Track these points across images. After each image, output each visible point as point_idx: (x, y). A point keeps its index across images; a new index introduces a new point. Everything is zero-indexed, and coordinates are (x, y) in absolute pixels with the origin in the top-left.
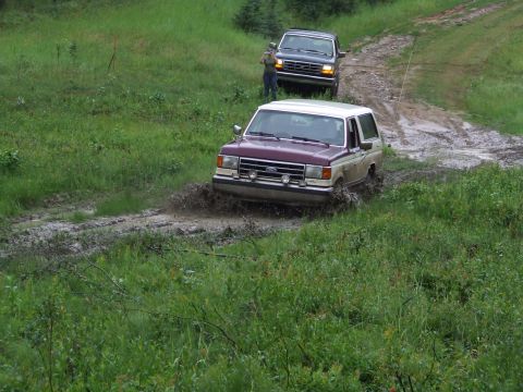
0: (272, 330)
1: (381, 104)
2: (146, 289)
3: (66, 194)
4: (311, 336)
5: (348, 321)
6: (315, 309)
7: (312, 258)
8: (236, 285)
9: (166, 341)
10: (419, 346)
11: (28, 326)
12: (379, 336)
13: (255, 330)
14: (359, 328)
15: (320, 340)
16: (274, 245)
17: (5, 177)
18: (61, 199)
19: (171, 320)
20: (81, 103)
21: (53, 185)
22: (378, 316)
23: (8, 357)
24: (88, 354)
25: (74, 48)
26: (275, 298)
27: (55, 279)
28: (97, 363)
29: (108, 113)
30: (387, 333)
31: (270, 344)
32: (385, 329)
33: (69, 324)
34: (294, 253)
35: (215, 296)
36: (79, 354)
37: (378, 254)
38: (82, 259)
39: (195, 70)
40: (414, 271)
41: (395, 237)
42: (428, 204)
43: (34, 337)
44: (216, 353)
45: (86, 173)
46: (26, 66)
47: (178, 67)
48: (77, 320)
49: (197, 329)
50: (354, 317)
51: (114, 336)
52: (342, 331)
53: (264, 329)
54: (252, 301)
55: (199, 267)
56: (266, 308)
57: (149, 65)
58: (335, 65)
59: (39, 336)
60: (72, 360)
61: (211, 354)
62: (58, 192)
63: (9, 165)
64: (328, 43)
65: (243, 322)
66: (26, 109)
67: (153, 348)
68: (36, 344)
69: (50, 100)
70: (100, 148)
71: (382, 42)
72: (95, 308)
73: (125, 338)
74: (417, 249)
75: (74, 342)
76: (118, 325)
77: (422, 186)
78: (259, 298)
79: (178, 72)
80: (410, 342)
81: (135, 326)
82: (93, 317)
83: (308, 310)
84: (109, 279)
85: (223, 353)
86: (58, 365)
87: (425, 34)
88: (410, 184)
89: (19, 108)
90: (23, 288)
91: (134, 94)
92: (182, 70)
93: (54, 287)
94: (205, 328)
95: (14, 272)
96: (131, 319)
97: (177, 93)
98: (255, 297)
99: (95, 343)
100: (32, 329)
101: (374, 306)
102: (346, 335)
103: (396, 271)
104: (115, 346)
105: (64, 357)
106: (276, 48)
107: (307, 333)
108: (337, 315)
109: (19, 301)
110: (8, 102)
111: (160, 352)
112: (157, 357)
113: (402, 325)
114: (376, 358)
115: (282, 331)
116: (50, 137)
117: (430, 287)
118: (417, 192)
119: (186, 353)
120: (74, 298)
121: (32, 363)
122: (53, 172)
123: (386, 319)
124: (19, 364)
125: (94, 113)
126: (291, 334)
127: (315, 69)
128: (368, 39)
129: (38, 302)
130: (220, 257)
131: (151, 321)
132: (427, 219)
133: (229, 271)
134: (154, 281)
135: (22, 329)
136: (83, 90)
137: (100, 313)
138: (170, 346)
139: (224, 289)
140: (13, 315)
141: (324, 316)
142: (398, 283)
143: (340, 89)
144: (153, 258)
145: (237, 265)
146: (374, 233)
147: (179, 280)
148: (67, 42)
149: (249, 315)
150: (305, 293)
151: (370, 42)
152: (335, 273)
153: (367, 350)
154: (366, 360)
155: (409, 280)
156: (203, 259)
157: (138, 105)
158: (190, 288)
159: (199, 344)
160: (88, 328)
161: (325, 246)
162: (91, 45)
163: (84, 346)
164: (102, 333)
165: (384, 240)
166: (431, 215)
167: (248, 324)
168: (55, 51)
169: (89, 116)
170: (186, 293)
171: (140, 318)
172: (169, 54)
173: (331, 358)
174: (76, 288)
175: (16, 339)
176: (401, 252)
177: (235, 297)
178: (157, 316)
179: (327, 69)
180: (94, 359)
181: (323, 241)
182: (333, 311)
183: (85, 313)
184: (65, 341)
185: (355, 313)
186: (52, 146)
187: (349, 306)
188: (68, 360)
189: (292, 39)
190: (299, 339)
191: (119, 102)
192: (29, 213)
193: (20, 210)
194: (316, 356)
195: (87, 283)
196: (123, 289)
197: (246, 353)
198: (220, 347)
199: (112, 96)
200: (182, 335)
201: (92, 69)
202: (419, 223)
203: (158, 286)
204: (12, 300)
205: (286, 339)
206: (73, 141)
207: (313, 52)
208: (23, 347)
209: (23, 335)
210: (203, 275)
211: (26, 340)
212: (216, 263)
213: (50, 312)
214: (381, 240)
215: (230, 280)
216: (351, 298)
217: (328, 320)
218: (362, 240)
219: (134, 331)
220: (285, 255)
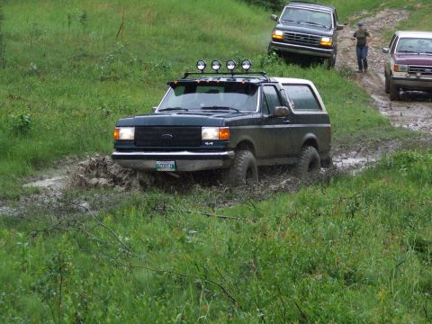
0: (270, 289)
1: (377, 75)
2: (151, 248)
3: (75, 156)
4: (307, 295)
5: (343, 281)
6: (311, 270)
7: (309, 221)
8: (236, 245)
9: (170, 298)
10: (411, 307)
11: (39, 281)
12: (373, 297)
13: (254, 288)
14: (353, 289)
15: (316, 299)
16: (273, 208)
17: (17, 139)
18: (71, 161)
19: (174, 277)
20: (90, 70)
21: (63, 148)
22: (371, 277)
23: (19, 310)
24: (95, 309)
25: (84, 17)
26: (274, 258)
27: (64, 237)
28: (104, 317)
29: (116, 79)
30: (380, 294)
31: (268, 302)
32: (379, 290)
33: (77, 279)
34: (291, 216)
35: (216, 256)
36: (86, 309)
37: (373, 218)
38: (90, 218)
39: (200, 40)
40: (407, 235)
41: (388, 202)
42: (421, 171)
43: (45, 291)
44: (217, 310)
45: (94, 137)
46: (38, 33)
47: (182, 36)
48: (85, 276)
49: (199, 287)
50: (349, 278)
51: (120, 291)
52: (337, 291)
53: (263, 288)
54: (252, 261)
55: (201, 228)
56: (265, 267)
57: (155, 35)
58: (333, 37)
59: (49, 290)
60: (79, 314)
61: (212, 311)
62: (67, 154)
63: (21, 127)
64: (327, 16)
65: (242, 281)
66: (38, 74)
67: (157, 303)
68: (47, 298)
69: (60, 67)
70: (108, 113)
71: (378, 16)
72: (102, 265)
73: (130, 295)
74: (410, 214)
75: (82, 297)
76: (124, 282)
77: (415, 154)
78: (259, 258)
79: (183, 42)
80: (403, 303)
81: (139, 282)
82: (99, 273)
83: (305, 271)
84: (116, 238)
85: (224, 310)
86: (66, 319)
87: (420, 8)
88: (404, 152)
89: (31, 73)
90: (34, 245)
91: (140, 61)
92: (187, 40)
93: (63, 244)
94: (206, 286)
95: (26, 229)
96: (136, 276)
97: (181, 61)
98: (254, 257)
99: (102, 298)
100: (42, 284)
101: (368, 268)
102: (341, 295)
103: (390, 236)
104: (120, 302)
105: (73, 310)
106: (276, 20)
107: (304, 293)
108: (333, 276)
109: (29, 257)
110: (21, 67)
111: (163, 307)
112: (161, 313)
113: (395, 287)
114: (370, 317)
115: (279, 290)
116: (60, 102)
117: (422, 251)
118: (410, 160)
119: (187, 309)
120: (83, 255)
121: (42, 315)
122: (63, 134)
123: (379, 280)
124: (29, 317)
125: (102, 80)
126: (289, 293)
127: (314, 40)
128: (365, 13)
129: (48, 258)
130: (221, 219)
131: (156, 278)
132: (420, 186)
133: (229, 232)
134: (158, 240)
135: (33, 284)
136: (92, 57)
137: (106, 269)
138: (172, 302)
139: (225, 248)
140: (24, 270)
141: (320, 276)
142: (392, 247)
143: (337, 60)
144: (158, 218)
145: (238, 226)
146: (369, 198)
147: (182, 240)
148: (78, 11)
149: (248, 274)
150: (303, 253)
151: (367, 16)
152: (331, 236)
153: (361, 311)
154: (360, 319)
155: (402, 243)
156: (204, 220)
157: (145, 73)
158: (193, 248)
159: (201, 300)
160: (95, 284)
161: (322, 210)
162: (101, 15)
163: (91, 300)
164: (108, 289)
165: (378, 205)
166: (424, 183)
167: (247, 283)
168: (66, 19)
169: (98, 82)
170: (188, 252)
171: (144, 275)
172: (175, 24)
173: (327, 317)
174: (84, 246)
175: (26, 293)
176: (395, 217)
177: (236, 256)
178: (161, 273)
179: (326, 40)
180: (100, 314)
181: (319, 205)
182: (329, 272)
183: (92, 269)
184: (73, 296)
185: (350, 274)
186: (63, 109)
187: (344, 267)
188: (76, 314)
189: (291, 12)
190: (296, 297)
191: (127, 70)
192: (39, 174)
193: (30, 170)
194: (312, 315)
195: (94, 241)
196: (129, 247)
197: (245, 310)
198: (221, 305)
199: (120, 63)
200: (185, 292)
201: (101, 37)
202: (412, 189)
203: (162, 245)
204: (23, 256)
205: (284, 298)
206: (83, 105)
207: (312, 24)
208: (33, 301)
209: (34, 289)
210: (206, 236)
211: (36, 294)
212: (217, 223)
213: (60, 268)
214: (375, 205)
215: (231, 240)
216: (346, 260)
217: (324, 280)
218: (357, 204)
219: (139, 288)
220: (284, 217)
